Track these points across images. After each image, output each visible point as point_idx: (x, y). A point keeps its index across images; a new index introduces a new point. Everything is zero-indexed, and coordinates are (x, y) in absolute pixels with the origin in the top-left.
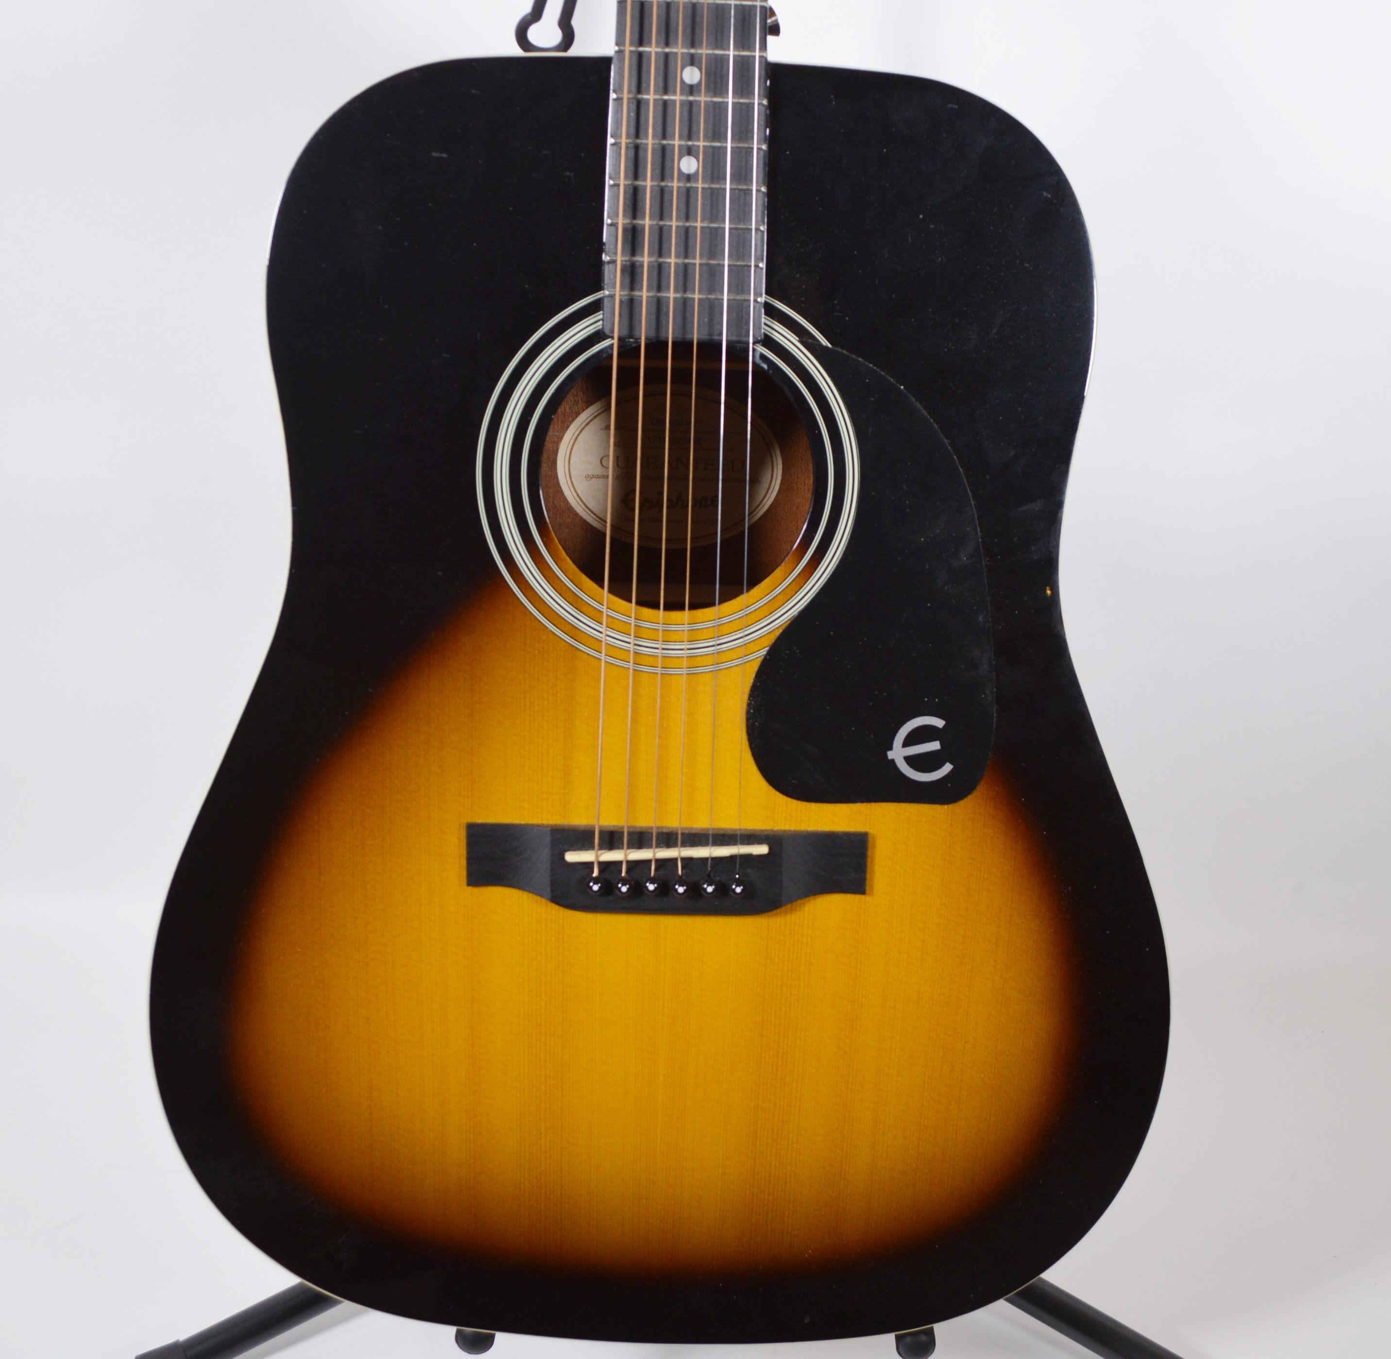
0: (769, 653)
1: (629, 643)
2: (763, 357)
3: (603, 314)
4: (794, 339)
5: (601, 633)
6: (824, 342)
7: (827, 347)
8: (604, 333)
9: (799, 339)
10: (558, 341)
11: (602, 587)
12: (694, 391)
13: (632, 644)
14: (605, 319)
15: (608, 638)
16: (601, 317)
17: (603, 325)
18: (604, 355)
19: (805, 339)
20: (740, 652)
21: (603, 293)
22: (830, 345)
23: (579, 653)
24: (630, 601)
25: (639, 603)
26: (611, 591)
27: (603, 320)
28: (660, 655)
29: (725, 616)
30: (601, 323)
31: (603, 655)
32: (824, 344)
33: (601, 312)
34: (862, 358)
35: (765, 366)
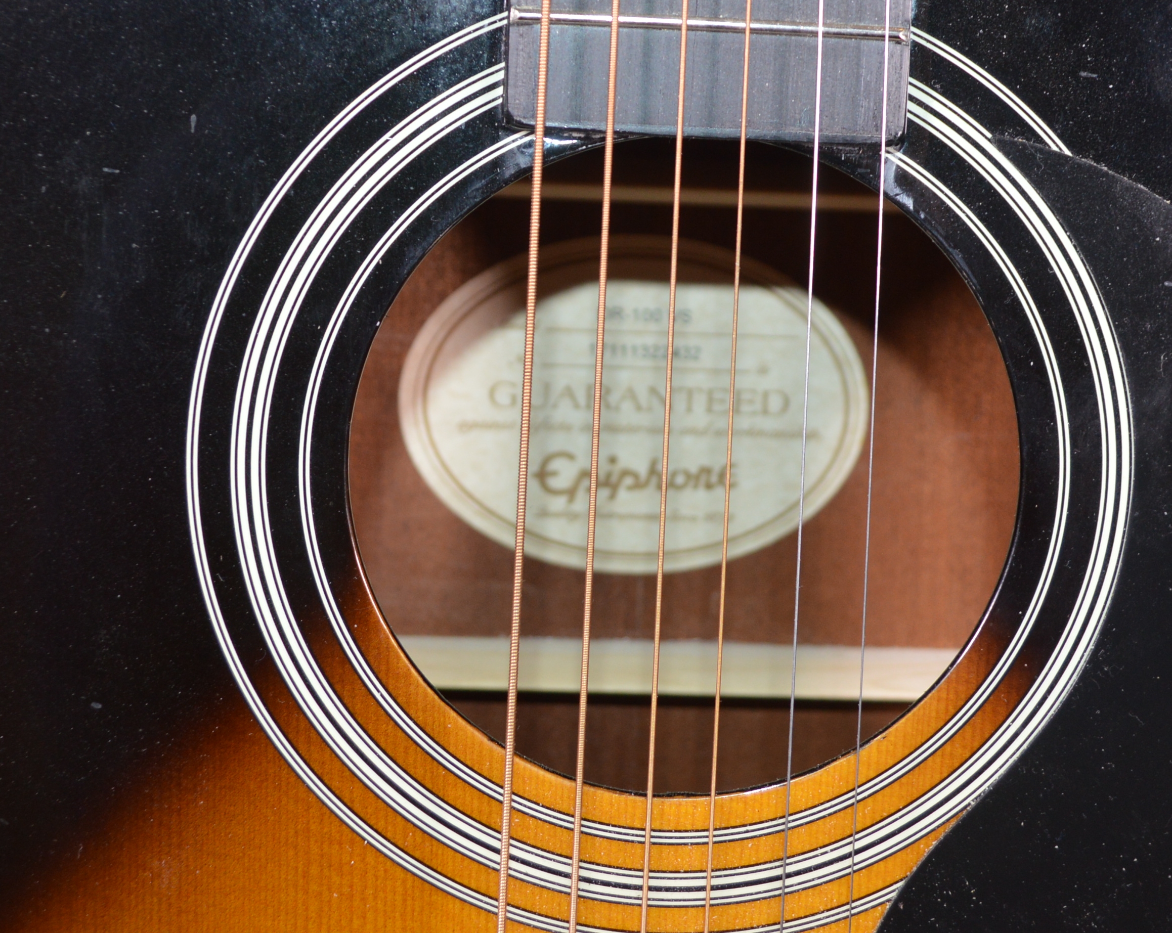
0: (903, 895)
1: (567, 876)
2: (904, 180)
3: (507, 69)
4: (981, 135)
5: (497, 851)
6: (1055, 144)
7: (1060, 156)
8: (509, 117)
9: (994, 136)
10: (392, 136)
11: (500, 740)
12: (738, 264)
13: (575, 877)
14: (511, 82)
15: (513, 864)
16: (501, 76)
17: (505, 96)
18: (509, 171)
19: (1007, 136)
20: (836, 893)
21: (508, 17)
22: (1067, 152)
23: (437, 898)
24: (572, 777)
25: (593, 779)
26: (521, 750)
27: (505, 83)
28: (644, 903)
29: (798, 810)
30: (499, 91)
31: (502, 904)
32: (1054, 148)
33: (503, 65)
34: (1144, 184)
35: (909, 202)
